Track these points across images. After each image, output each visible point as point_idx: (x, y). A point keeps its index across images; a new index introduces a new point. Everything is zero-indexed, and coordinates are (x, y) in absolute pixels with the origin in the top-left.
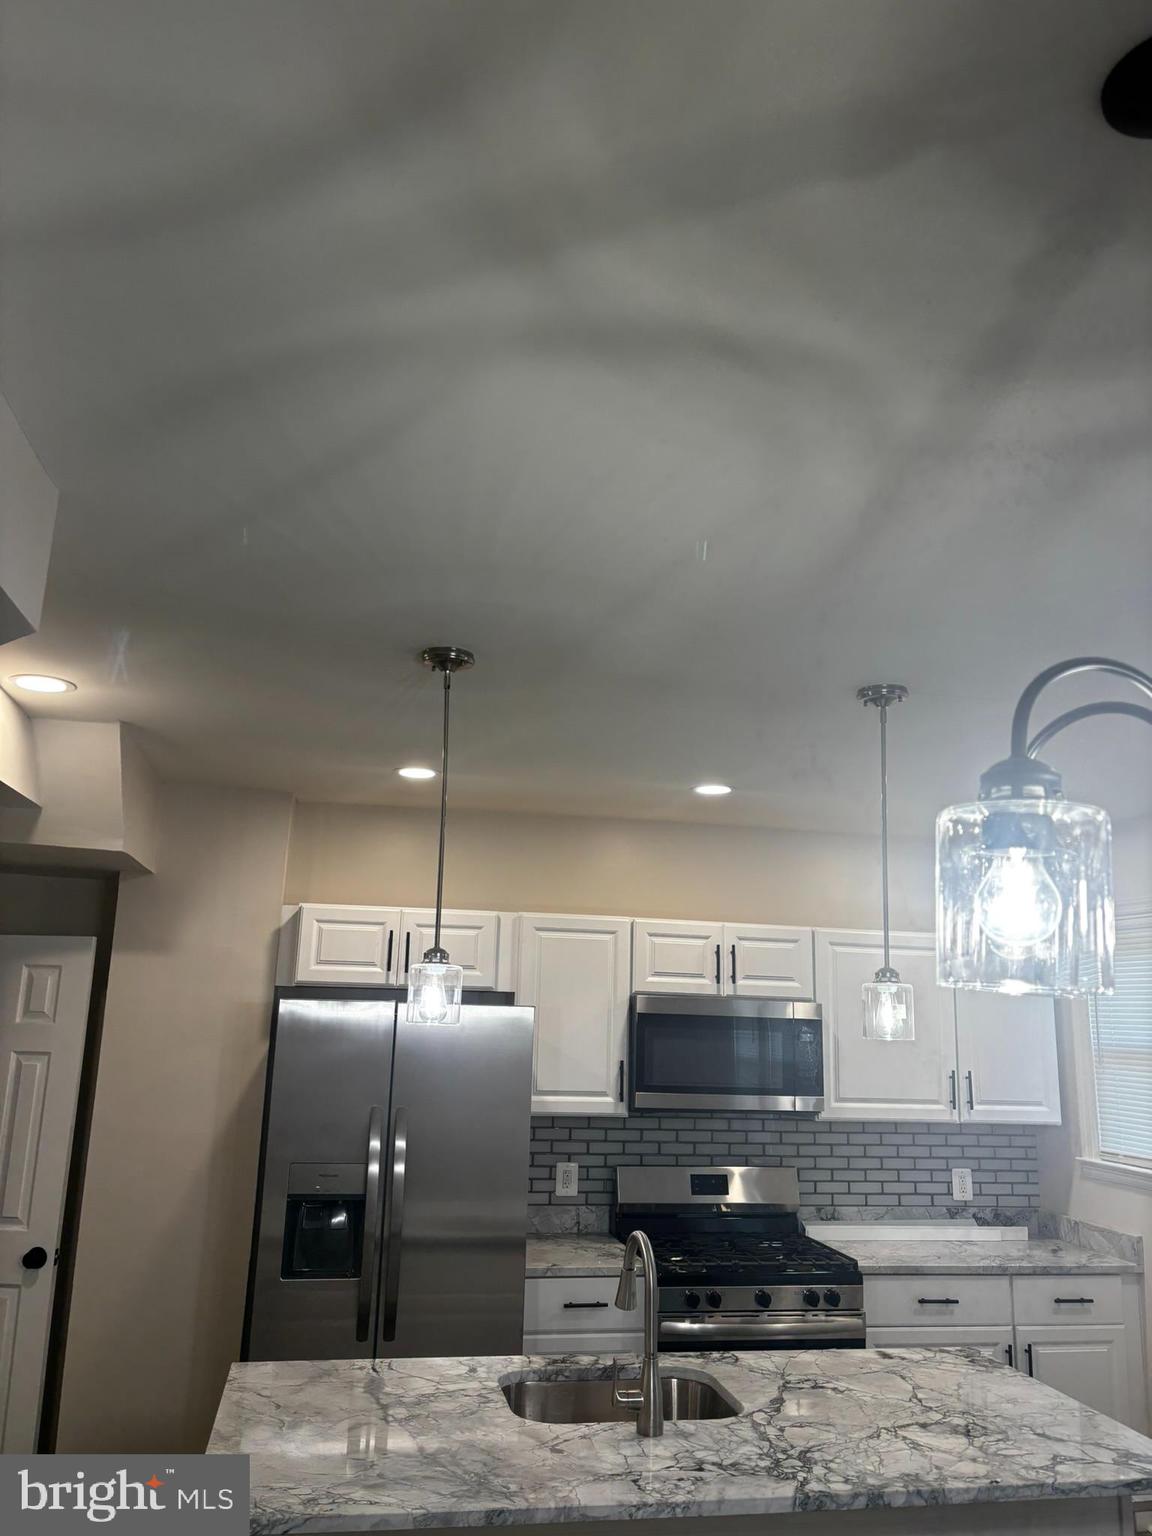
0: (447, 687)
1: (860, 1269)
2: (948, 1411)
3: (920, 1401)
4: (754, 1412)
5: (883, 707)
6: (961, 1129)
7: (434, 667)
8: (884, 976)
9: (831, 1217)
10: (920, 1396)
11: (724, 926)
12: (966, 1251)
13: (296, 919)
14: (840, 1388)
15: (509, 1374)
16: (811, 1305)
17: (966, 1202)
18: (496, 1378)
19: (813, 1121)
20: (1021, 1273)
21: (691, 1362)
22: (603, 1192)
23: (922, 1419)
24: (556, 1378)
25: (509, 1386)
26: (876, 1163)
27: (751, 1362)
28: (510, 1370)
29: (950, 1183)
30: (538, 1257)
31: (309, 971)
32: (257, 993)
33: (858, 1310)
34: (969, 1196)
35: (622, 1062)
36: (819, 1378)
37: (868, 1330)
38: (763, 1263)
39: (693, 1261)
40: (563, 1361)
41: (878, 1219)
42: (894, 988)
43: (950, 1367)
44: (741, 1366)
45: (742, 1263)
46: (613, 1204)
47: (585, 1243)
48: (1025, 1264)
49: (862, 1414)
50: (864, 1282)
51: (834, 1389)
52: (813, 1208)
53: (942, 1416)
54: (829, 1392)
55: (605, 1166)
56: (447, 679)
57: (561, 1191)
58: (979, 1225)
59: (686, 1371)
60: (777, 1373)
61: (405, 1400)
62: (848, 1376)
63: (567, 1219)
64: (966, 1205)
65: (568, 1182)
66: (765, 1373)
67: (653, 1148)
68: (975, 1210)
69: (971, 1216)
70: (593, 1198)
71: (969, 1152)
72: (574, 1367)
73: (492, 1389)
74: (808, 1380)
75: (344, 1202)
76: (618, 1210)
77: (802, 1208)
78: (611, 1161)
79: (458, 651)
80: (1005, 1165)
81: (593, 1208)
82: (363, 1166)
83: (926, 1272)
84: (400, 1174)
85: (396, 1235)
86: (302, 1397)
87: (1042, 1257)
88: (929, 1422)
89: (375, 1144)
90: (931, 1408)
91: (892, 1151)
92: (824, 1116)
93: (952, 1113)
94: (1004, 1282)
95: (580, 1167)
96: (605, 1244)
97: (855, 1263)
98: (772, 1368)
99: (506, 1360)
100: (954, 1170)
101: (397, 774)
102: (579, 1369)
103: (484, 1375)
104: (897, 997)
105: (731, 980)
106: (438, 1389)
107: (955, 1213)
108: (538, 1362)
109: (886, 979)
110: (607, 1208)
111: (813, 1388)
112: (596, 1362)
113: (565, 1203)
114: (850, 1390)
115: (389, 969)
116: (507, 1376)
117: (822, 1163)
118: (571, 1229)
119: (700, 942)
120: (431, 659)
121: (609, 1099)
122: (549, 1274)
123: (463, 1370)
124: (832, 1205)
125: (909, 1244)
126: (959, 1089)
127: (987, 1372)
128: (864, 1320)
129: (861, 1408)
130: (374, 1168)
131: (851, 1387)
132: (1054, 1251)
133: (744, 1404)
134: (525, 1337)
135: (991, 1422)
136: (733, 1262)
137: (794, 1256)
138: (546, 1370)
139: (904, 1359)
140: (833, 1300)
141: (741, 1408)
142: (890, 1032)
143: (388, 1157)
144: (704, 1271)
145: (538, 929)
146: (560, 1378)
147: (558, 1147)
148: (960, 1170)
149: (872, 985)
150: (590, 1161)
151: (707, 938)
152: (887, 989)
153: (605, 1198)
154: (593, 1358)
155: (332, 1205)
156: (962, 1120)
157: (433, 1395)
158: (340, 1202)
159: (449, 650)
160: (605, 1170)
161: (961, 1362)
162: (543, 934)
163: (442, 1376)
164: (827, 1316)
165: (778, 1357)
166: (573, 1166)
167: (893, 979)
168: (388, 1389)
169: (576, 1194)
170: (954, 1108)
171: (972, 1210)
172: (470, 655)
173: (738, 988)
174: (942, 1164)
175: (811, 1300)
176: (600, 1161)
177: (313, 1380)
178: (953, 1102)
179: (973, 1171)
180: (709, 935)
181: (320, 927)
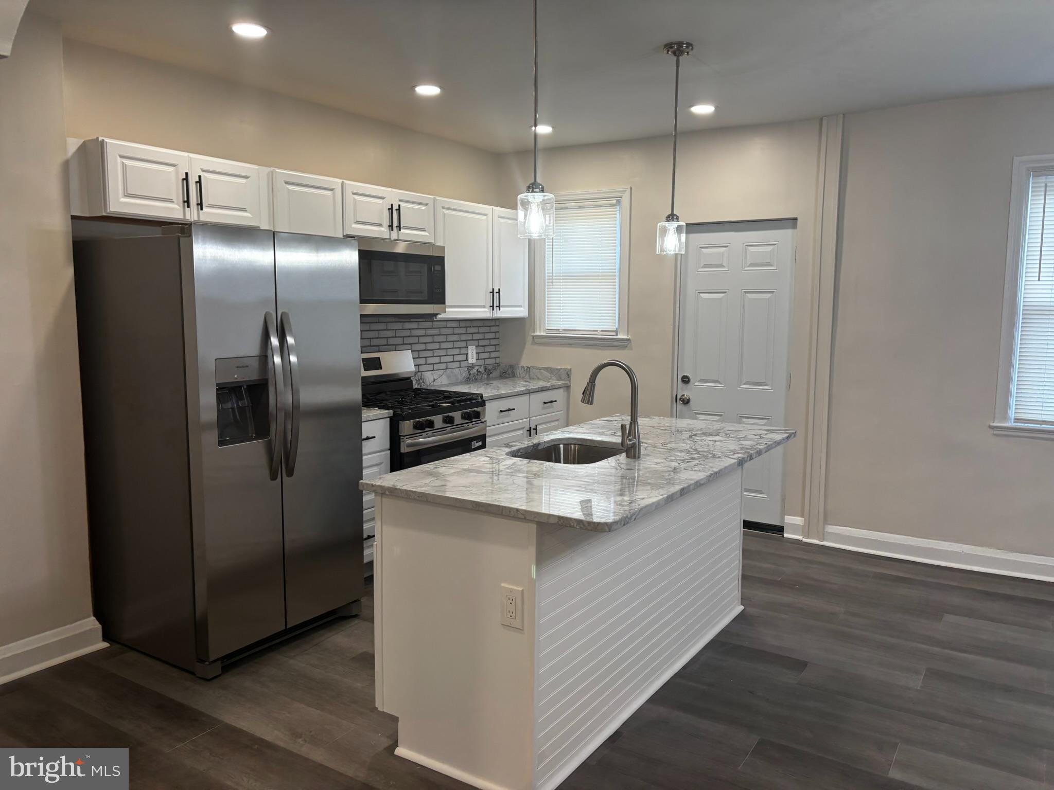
1: (484, 398)
9: (420, 378)
11: (393, 191)
17: (473, 364)
20: (534, 391)
26: (438, 345)
29: (467, 354)
31: (120, 203)
34: (474, 361)
50: (486, 404)
68: (477, 369)
71: (475, 337)
80: (487, 342)
83: (503, 396)
89: (275, 341)
91: (444, 338)
92: (442, 316)
93: (489, 313)
97: (481, 395)
100: (469, 347)
105: (398, 229)
107: (470, 370)
117: (414, 347)
119: (380, 201)
124: (420, 372)
126: (494, 298)
128: (486, 424)
130: (277, 360)
134: (364, 457)
145: (287, 183)
148: (471, 347)
151: (383, 198)
156: (489, 317)
162: (290, 188)
164: (473, 425)
170: (493, 310)
173: (400, 234)
174: (463, 344)
178: (491, 306)
179: (476, 346)
180: (385, 196)
181: (123, 163)
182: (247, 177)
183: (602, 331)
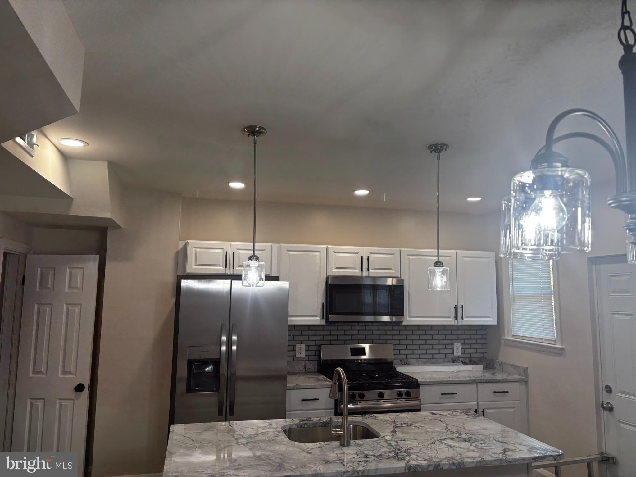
0: (255, 144)
1: (419, 383)
2: (461, 433)
3: (449, 430)
4: (385, 436)
5: (439, 153)
6: (458, 328)
7: (249, 135)
8: (437, 264)
9: (406, 363)
10: (449, 428)
11: (364, 248)
12: (459, 375)
13: (185, 247)
14: (417, 426)
15: (285, 425)
16: (400, 397)
17: (459, 356)
18: (280, 427)
19: (400, 325)
20: (481, 382)
21: (357, 419)
22: (315, 355)
23: (451, 436)
24: (304, 426)
25: (285, 430)
26: (424, 342)
27: (382, 418)
28: (285, 424)
30: (291, 381)
31: (192, 268)
32: (170, 278)
33: (418, 398)
34: (460, 354)
35: (323, 303)
36: (408, 422)
37: (422, 405)
38: (381, 381)
39: (353, 381)
40: (306, 420)
41: (425, 364)
42: (441, 269)
43: (459, 417)
44: (378, 419)
45: (372, 382)
46: (319, 360)
47: (309, 376)
48: (482, 379)
49: (427, 435)
50: (421, 388)
51: (415, 426)
52: (399, 360)
53: (458, 435)
54: (413, 427)
55: (316, 345)
56: (255, 140)
57: (298, 355)
58: (463, 365)
59: (355, 422)
60: (392, 422)
61: (244, 436)
62: (420, 422)
63: (301, 366)
64: (458, 357)
65: (301, 352)
66: (387, 422)
67: (335, 338)
68: (463, 359)
69: (461, 361)
70: (311, 358)
71: (461, 337)
72: (311, 422)
73: (279, 431)
74: (405, 423)
75: (211, 361)
76: (321, 363)
77: (394, 360)
78: (318, 343)
79: (260, 128)
80: (474, 342)
81: (311, 362)
82: (219, 347)
83: (444, 383)
84: (235, 350)
85: (233, 374)
86: (202, 437)
87: (488, 376)
88: (454, 437)
89: (224, 338)
90: (454, 432)
91: (430, 337)
92: (404, 323)
93: (455, 322)
94: (474, 386)
95: (305, 346)
96: (316, 376)
97: (417, 380)
98: (390, 420)
99: (283, 420)
100: (455, 344)
101: (228, 185)
102: (313, 423)
103: (275, 426)
104: (443, 273)
105: (367, 270)
106: (257, 432)
107: (454, 360)
108: (296, 421)
109: (438, 266)
110: (317, 362)
111: (407, 426)
112: (320, 420)
113: (300, 360)
114: (421, 427)
115: (226, 267)
116: (284, 426)
117: (402, 342)
118: (302, 370)
119: (355, 255)
120: (248, 131)
121: (318, 318)
122: (295, 388)
123: (267, 424)
124: (406, 359)
125: (437, 373)
126: (458, 311)
127: (473, 418)
128: (420, 402)
129: (427, 433)
130: (224, 348)
131: (421, 425)
132: (493, 374)
133: (380, 433)
134: (287, 413)
135: (478, 437)
136: (369, 381)
137: (393, 378)
138: (300, 424)
139: (441, 414)
140: (408, 394)
141: (380, 435)
142: (439, 287)
143: (229, 343)
144: (357, 385)
145: (288, 251)
146: (306, 426)
147: (296, 338)
148: (457, 344)
149: (432, 268)
150: (309, 343)
152: (439, 270)
153: (316, 358)
154: (318, 419)
155: (206, 363)
156: (459, 324)
157: (256, 434)
158: (210, 362)
159: (256, 127)
160: (315, 346)
161: (463, 415)
162: (290, 253)
163: (258, 427)
164: (406, 401)
165: (392, 416)
166: (303, 346)
167: (441, 266)
168: (237, 433)
169: (304, 356)
170: (456, 320)
171: (461, 359)
172: (265, 129)
173: (370, 273)
174: (449, 342)
175: (400, 395)
176: (314, 343)
177: (206, 430)
178: (456, 317)
179: (462, 344)
180: (358, 252)
181: (196, 250)
182: (264, 250)
183: (546, 340)
